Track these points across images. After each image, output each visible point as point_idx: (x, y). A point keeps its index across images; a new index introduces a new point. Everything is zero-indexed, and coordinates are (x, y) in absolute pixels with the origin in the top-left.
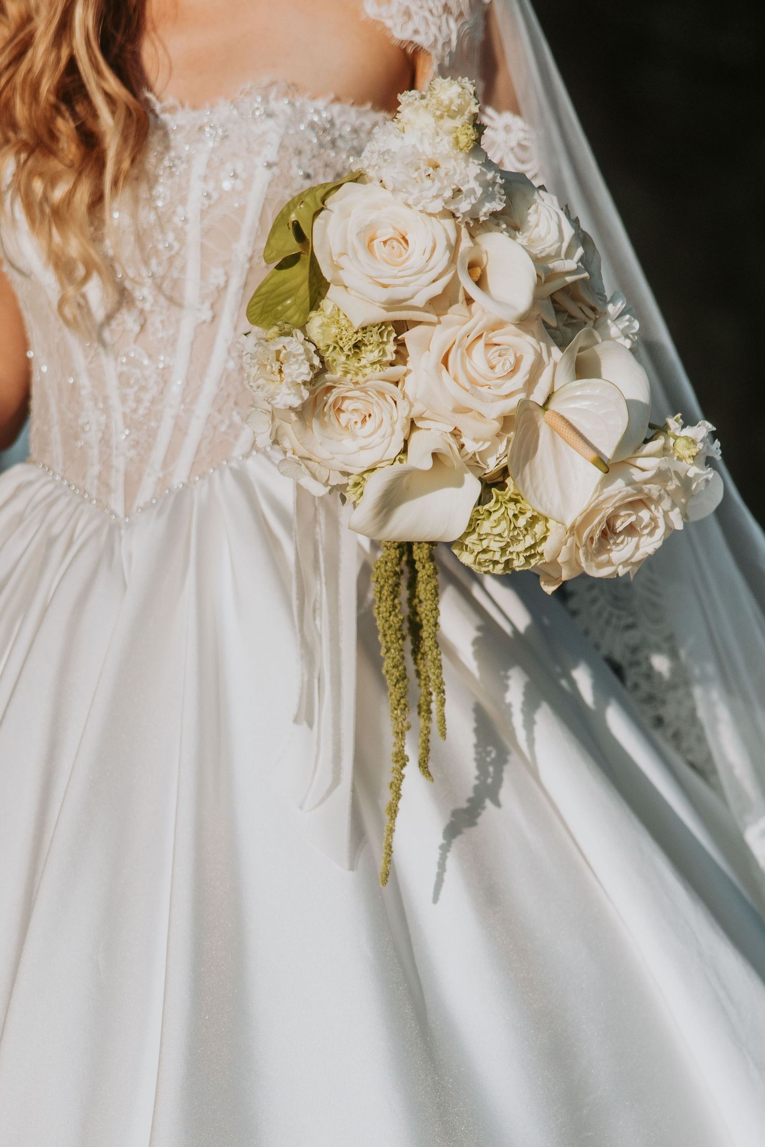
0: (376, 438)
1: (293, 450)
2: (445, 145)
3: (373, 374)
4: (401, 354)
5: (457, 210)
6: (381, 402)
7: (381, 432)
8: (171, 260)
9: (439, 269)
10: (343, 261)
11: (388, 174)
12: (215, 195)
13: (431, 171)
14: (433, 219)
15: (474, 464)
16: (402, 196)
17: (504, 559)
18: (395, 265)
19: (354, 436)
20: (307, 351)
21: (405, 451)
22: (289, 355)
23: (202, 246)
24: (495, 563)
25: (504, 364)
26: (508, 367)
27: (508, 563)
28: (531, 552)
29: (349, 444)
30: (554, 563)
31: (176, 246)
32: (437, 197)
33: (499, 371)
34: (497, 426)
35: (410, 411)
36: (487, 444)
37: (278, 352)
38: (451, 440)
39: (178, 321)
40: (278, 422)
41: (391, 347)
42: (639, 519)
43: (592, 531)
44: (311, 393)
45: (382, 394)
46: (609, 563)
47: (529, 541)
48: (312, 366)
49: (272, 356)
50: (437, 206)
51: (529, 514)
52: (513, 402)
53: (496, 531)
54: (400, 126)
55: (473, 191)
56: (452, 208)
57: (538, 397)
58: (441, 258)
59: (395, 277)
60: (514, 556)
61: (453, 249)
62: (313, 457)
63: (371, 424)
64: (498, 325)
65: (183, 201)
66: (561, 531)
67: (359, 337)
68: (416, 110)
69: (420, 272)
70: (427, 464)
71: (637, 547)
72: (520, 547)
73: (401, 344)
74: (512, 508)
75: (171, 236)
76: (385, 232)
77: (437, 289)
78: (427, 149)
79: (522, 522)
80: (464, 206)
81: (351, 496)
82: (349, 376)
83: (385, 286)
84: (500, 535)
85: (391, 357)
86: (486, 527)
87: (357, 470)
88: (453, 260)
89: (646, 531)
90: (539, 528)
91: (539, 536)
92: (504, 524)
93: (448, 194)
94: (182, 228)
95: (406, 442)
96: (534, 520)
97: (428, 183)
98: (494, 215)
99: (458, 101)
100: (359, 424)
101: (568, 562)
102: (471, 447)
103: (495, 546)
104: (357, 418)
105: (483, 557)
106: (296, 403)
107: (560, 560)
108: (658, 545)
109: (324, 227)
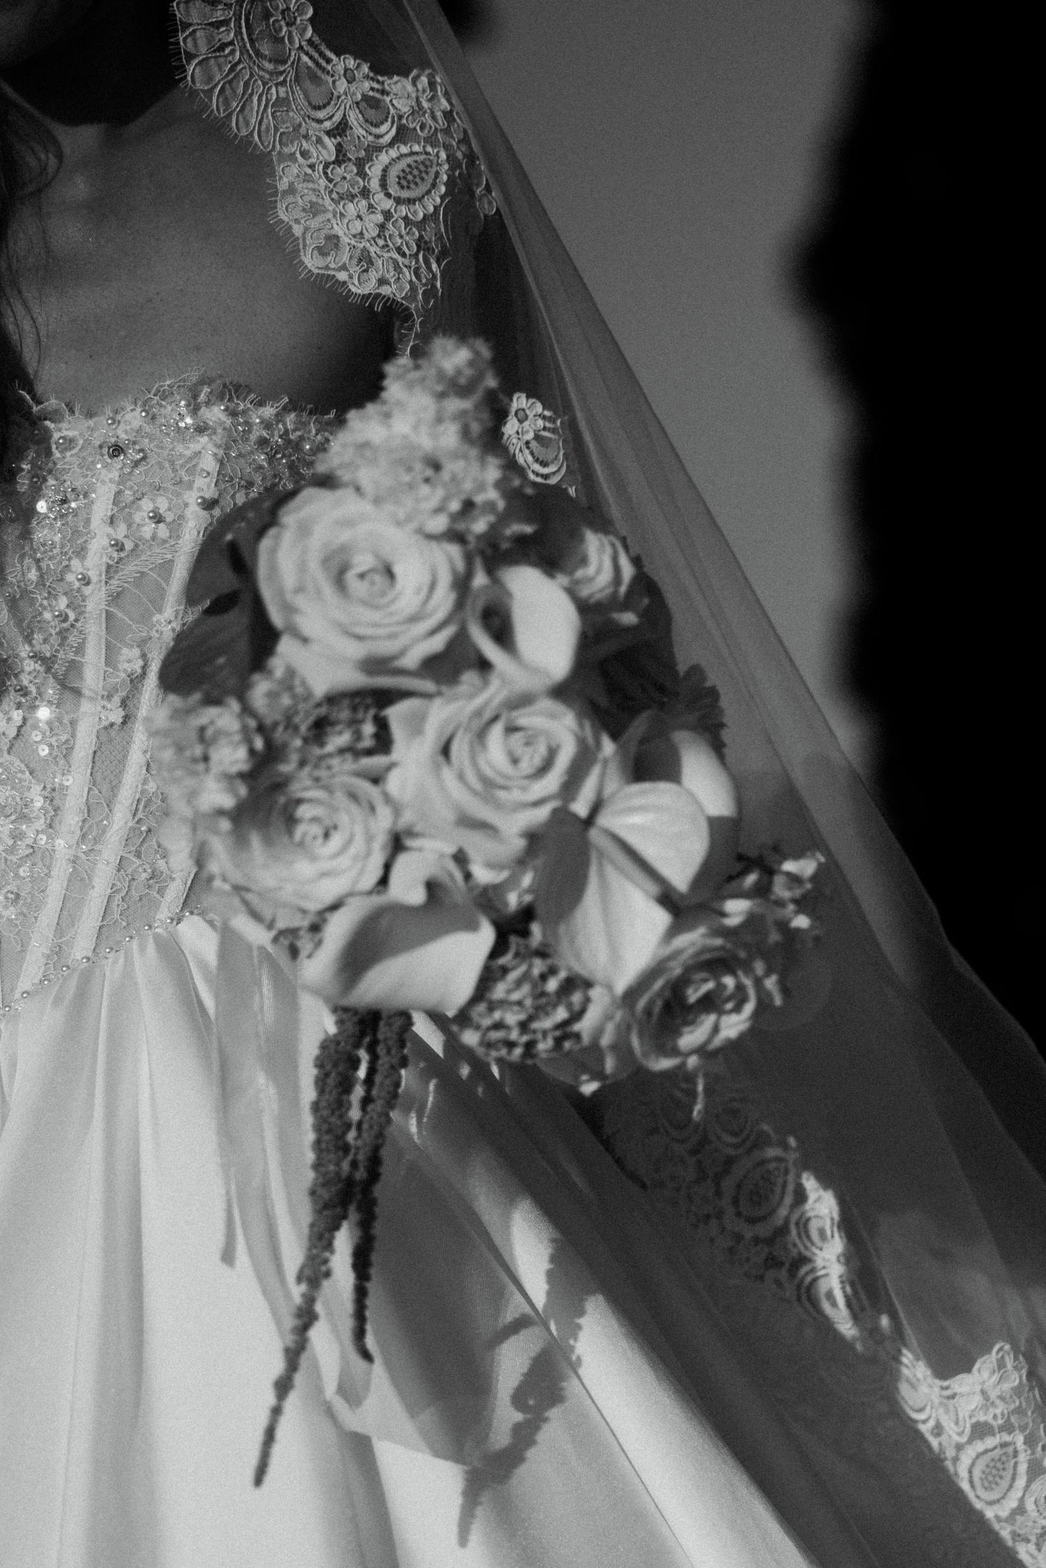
0: (344, 861)
1: (224, 876)
2: (449, 437)
3: (343, 769)
4: (383, 742)
5: (468, 530)
6: (354, 808)
7: (352, 850)
8: (63, 634)
9: (441, 615)
10: (300, 601)
11: (366, 476)
12: (129, 545)
13: (429, 472)
14: (434, 544)
15: (487, 900)
16: (389, 507)
17: (525, 1038)
18: (376, 607)
19: (314, 858)
20: (245, 729)
21: (384, 881)
22: (219, 733)
23: (109, 616)
24: (511, 1045)
25: (532, 758)
26: (538, 761)
27: (530, 1045)
28: (564, 1032)
29: (304, 868)
30: (595, 1047)
31: (72, 616)
32: (439, 510)
33: (526, 766)
34: (520, 844)
35: (395, 823)
36: (504, 875)
37: (202, 730)
38: (452, 867)
39: (73, 723)
40: (201, 835)
41: (369, 729)
42: (721, 987)
43: (651, 1003)
44: (252, 789)
45: (353, 796)
46: (675, 1052)
47: (561, 1014)
48: (252, 752)
49: (193, 735)
50: (439, 524)
51: (563, 974)
52: (543, 813)
53: (515, 996)
54: (385, 408)
55: (491, 506)
56: (461, 526)
57: (580, 808)
58: (444, 600)
59: (376, 625)
60: (539, 1036)
61: (462, 584)
62: (254, 887)
63: (336, 840)
64: (523, 701)
65: (81, 552)
66: (607, 1000)
67: (323, 711)
68: (410, 386)
69: (414, 619)
70: (417, 896)
71: (716, 1029)
72: (547, 1023)
73: (383, 726)
74: (538, 967)
75: (63, 602)
76: (363, 561)
77: (437, 643)
78: (425, 442)
79: (552, 985)
80: (480, 526)
81: (305, 945)
82: (307, 769)
83: (360, 638)
84: (519, 1003)
85: (367, 743)
86: (499, 991)
87: (314, 906)
88: (460, 605)
89: (729, 1006)
90: (576, 998)
91: (577, 1008)
92: (526, 988)
93: (455, 506)
94: (79, 590)
95: (387, 867)
96: (571, 984)
97: (425, 490)
98: (521, 540)
99: (468, 372)
100: (320, 840)
101: (614, 1047)
102: (483, 875)
103: (512, 1018)
104: (316, 830)
105: (495, 1035)
106: (228, 802)
107: (605, 1041)
108: (744, 1027)
109: (273, 551)
